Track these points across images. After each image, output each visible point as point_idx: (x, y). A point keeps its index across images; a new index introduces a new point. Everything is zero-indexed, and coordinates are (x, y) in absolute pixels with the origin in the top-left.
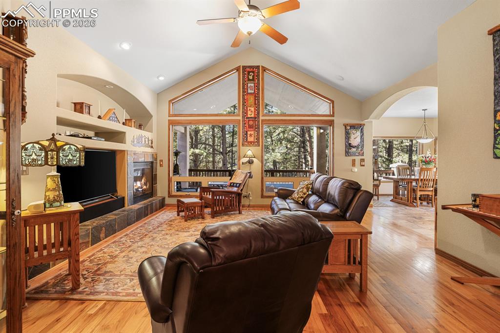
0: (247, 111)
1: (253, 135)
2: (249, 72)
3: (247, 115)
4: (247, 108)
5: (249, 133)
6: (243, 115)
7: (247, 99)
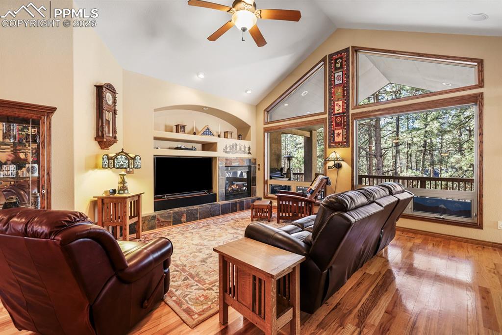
0: (334, 107)
1: (341, 135)
2: (336, 60)
3: (334, 111)
4: (334, 103)
5: (336, 132)
6: (329, 111)
7: (334, 92)
